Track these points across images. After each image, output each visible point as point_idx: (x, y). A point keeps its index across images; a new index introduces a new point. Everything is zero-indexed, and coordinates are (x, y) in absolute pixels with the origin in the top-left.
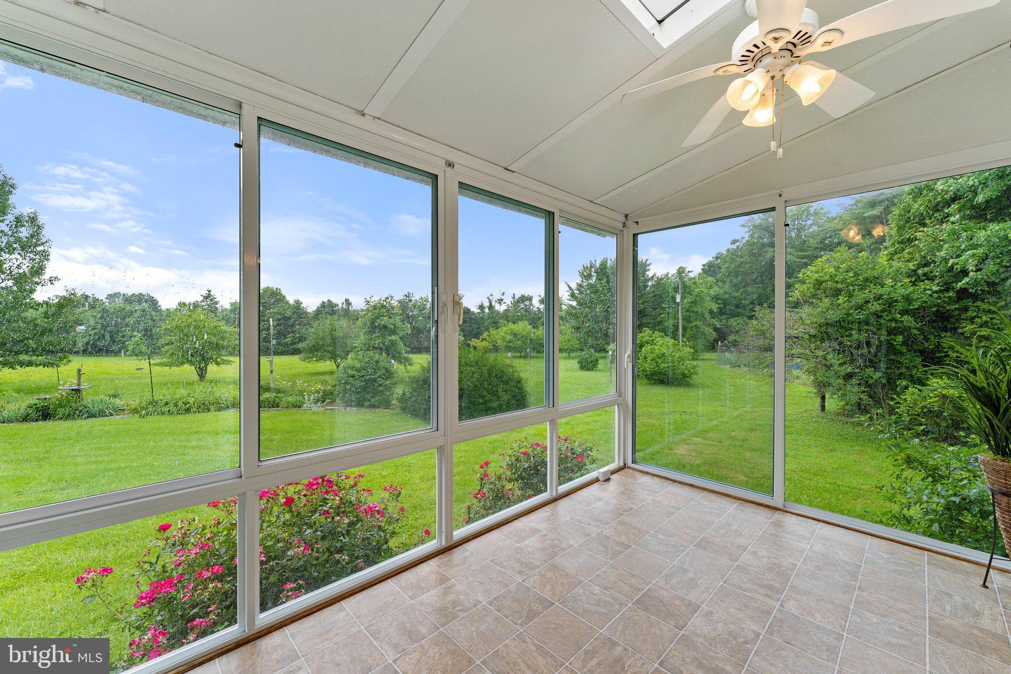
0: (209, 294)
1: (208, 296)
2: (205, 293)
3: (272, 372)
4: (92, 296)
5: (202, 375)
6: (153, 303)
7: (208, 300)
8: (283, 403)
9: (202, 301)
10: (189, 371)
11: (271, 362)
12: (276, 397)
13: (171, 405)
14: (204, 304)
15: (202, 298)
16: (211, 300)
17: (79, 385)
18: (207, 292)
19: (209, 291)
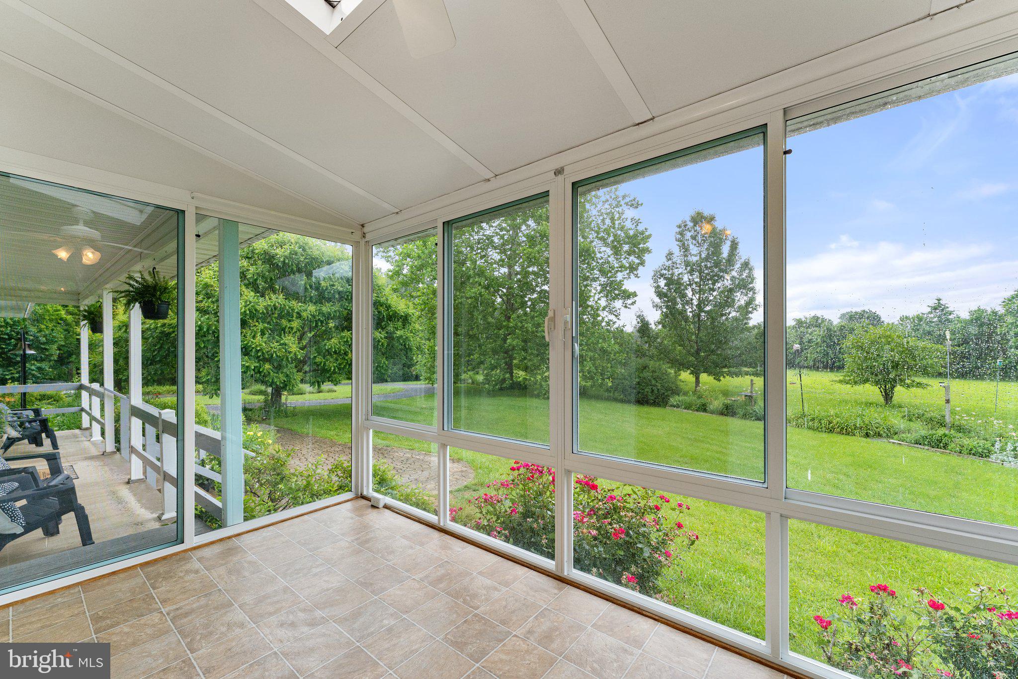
0: (939, 303)
1: (938, 307)
2: (933, 302)
3: (948, 401)
4: (821, 317)
5: (888, 397)
6: (875, 319)
7: (937, 311)
8: (953, 445)
9: (930, 313)
10: (872, 391)
11: (947, 389)
12: (945, 435)
13: (816, 421)
14: (932, 316)
15: (929, 309)
16: (943, 310)
17: (751, 392)
18: (937, 302)
19: (939, 300)
